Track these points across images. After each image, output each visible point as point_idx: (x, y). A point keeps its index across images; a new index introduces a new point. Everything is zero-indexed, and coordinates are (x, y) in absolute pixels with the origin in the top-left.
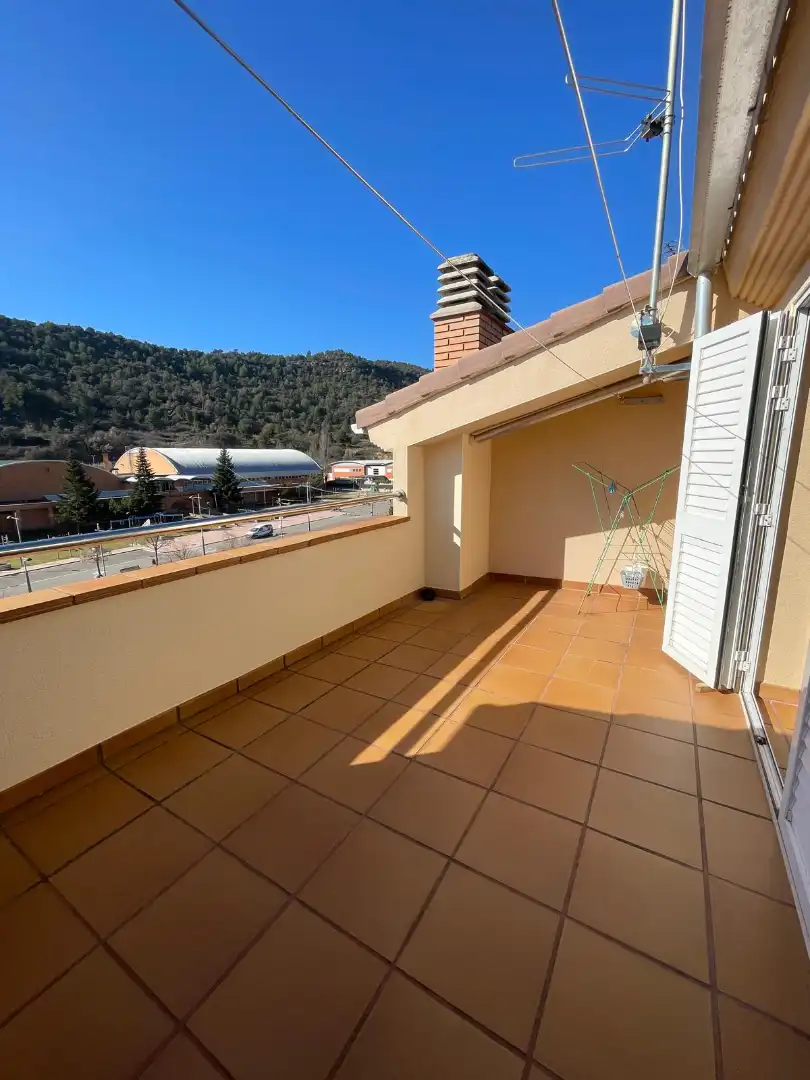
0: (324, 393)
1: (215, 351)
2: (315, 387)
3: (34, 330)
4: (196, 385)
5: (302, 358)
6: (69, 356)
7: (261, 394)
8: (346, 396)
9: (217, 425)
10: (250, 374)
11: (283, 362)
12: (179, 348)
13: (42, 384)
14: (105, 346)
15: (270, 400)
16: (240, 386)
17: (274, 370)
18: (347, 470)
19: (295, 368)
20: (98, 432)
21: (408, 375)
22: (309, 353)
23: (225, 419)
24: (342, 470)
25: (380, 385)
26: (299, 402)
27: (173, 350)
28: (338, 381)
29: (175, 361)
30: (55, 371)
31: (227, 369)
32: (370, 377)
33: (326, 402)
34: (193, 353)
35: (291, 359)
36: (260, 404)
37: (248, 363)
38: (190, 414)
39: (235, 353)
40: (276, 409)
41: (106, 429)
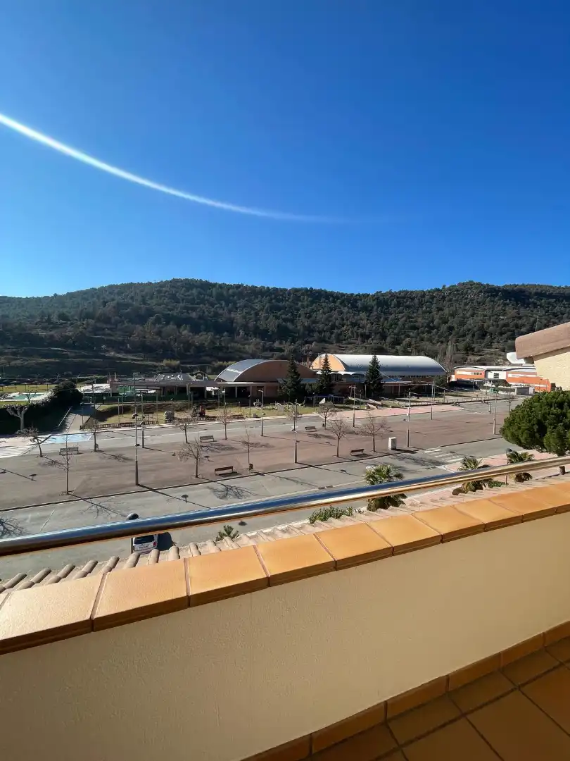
0: (453, 315)
1: (377, 292)
2: (446, 311)
3: (286, 292)
4: (363, 315)
5: (438, 290)
6: (300, 303)
7: (404, 319)
8: (472, 315)
9: (372, 340)
10: (399, 305)
11: (423, 294)
12: (356, 293)
13: (285, 320)
14: (317, 296)
15: (411, 322)
16: (391, 314)
17: (416, 301)
18: (469, 373)
19: (433, 298)
20: (307, 345)
21: (536, 294)
22: (444, 286)
23: (378, 335)
24: (464, 373)
25: (505, 305)
26: (433, 322)
27: (352, 295)
28: (466, 304)
29: (352, 301)
30: (292, 313)
31: (384, 302)
32: (497, 298)
33: (453, 322)
34: (364, 295)
35: (429, 292)
36: (404, 325)
37: (398, 298)
38: (357, 333)
39: (390, 292)
40: (414, 328)
41: (311, 343)
